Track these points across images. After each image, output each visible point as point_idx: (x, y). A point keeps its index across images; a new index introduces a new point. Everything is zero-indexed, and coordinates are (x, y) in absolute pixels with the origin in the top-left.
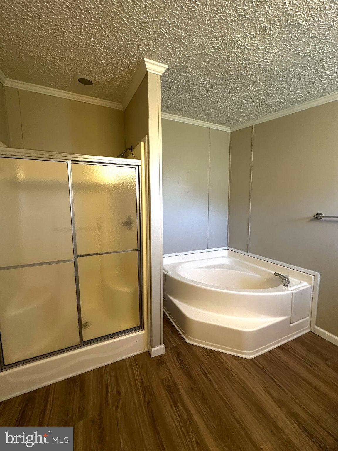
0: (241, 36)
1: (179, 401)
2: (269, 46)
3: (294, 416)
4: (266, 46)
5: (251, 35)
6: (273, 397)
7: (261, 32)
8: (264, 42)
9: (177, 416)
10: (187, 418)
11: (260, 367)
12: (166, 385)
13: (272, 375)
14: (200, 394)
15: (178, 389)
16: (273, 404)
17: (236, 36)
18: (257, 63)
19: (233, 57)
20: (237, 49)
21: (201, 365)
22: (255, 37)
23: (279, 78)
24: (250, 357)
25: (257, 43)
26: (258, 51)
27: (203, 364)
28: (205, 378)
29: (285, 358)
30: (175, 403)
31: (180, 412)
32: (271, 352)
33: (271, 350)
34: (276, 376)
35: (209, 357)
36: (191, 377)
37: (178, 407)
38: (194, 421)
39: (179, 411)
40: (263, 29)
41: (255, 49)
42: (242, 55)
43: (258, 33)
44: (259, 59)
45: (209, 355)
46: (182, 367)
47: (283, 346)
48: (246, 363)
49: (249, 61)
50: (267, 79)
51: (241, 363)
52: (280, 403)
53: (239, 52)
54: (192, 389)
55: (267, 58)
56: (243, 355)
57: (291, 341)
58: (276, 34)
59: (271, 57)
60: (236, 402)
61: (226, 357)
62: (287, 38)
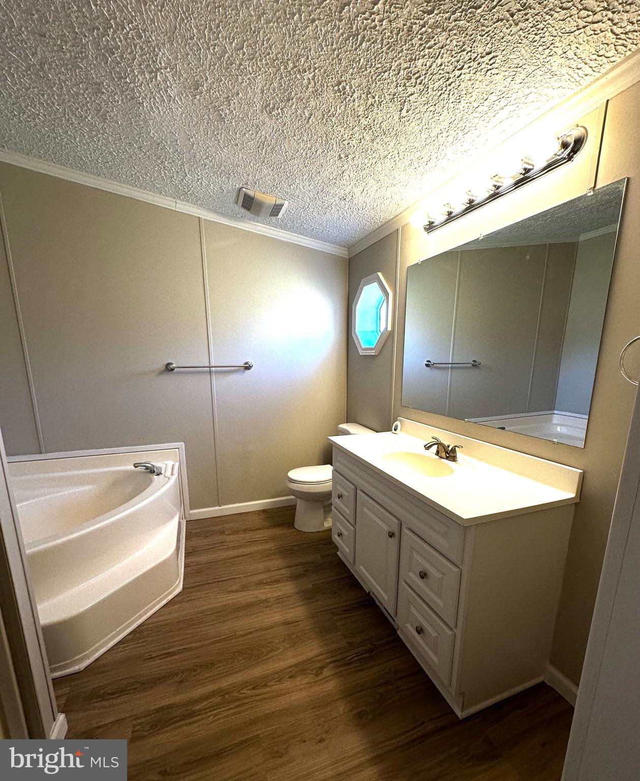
0: (168, 58)
1: (190, 708)
2: (179, 101)
3: (260, 583)
4: (176, 98)
5: (180, 72)
6: (237, 591)
7: (192, 84)
8: (180, 94)
9: (210, 713)
10: (220, 698)
11: (198, 586)
12: (149, 730)
13: (214, 579)
14: (195, 671)
15: (170, 707)
16: (243, 594)
17: (164, 52)
18: (142, 99)
19: (124, 59)
20: (144, 61)
21: (150, 657)
22: (180, 80)
23: (139, 138)
24: (179, 589)
25: (172, 85)
26: (161, 92)
27: (149, 652)
28: (175, 657)
29: (203, 558)
30: (192, 714)
31: (207, 709)
32: (186, 566)
33: (185, 565)
34: (217, 577)
35: (143, 640)
36: (159, 679)
37: (200, 710)
38: (228, 687)
39: (204, 710)
40: (197, 86)
41: (163, 87)
42: (139, 72)
43: (189, 81)
44: (151, 99)
45: (140, 639)
46: (131, 691)
47: (187, 552)
48: (185, 596)
49: (136, 87)
50: (122, 124)
51: (181, 602)
52: (244, 588)
53: (140, 65)
54: (181, 682)
55: (160, 108)
56: (173, 594)
57: (186, 542)
58: (200, 102)
59: (165, 113)
60: (225, 628)
61: (160, 616)
62: (201, 115)
